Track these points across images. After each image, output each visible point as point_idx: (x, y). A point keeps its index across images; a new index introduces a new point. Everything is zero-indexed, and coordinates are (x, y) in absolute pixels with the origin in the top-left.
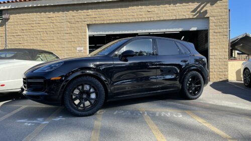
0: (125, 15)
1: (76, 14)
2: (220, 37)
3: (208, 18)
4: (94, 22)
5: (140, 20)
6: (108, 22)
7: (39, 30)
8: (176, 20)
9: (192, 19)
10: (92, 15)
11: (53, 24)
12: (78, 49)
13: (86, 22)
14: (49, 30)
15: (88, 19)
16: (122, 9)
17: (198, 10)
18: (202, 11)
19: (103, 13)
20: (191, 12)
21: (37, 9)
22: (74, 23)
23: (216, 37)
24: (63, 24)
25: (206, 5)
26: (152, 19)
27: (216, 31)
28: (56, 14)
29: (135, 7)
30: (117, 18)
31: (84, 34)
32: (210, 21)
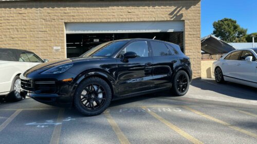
0: (106, 14)
1: (52, 11)
2: (194, 39)
3: (184, 21)
4: (73, 21)
5: (121, 20)
6: (88, 21)
7: (8, 27)
8: (155, 21)
9: (170, 21)
10: (70, 13)
11: (25, 21)
12: (55, 48)
13: (63, 21)
14: (20, 27)
15: (66, 17)
16: (102, 8)
17: (175, 13)
18: (178, 15)
19: (81, 12)
20: (169, 15)
21: (6, 4)
22: (49, 21)
23: (190, 39)
24: (36, 21)
25: (182, 8)
26: (133, 20)
27: (191, 33)
28: (29, 10)
29: (115, 7)
30: (97, 17)
31: (62, 32)
32: (186, 24)
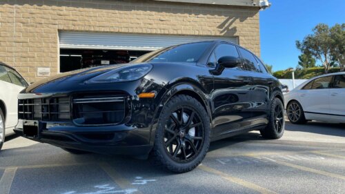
0: (125, 20)
1: (38, 11)
4: (72, 28)
5: (149, 31)
6: (97, 29)
8: (198, 36)
9: (219, 36)
10: (69, 15)
12: (40, 70)
13: (57, 26)
15: (61, 22)
16: (121, 12)
17: (226, 26)
18: (230, 28)
19: (87, 15)
20: (218, 27)
22: (32, 26)
25: (235, 20)
26: (167, 32)
29: (141, 12)
30: (113, 24)
31: (53, 45)
32: (241, 42)
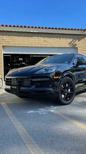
3: (77, 48)
4: (8, 45)
5: (40, 46)
6: (19, 45)
8: (60, 47)
9: (69, 48)
10: (7, 40)
15: (4, 43)
16: (28, 38)
17: (72, 43)
18: (74, 44)
20: (69, 44)
25: (76, 40)
26: (47, 46)
29: (36, 38)
30: (25, 43)
32: (78, 50)
